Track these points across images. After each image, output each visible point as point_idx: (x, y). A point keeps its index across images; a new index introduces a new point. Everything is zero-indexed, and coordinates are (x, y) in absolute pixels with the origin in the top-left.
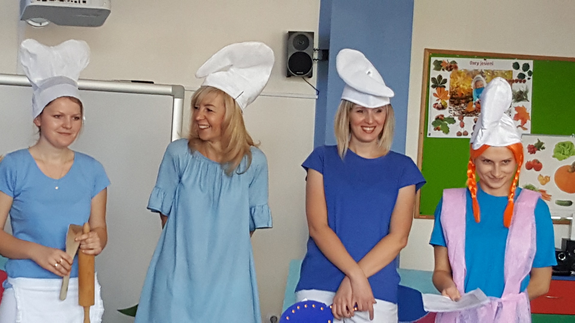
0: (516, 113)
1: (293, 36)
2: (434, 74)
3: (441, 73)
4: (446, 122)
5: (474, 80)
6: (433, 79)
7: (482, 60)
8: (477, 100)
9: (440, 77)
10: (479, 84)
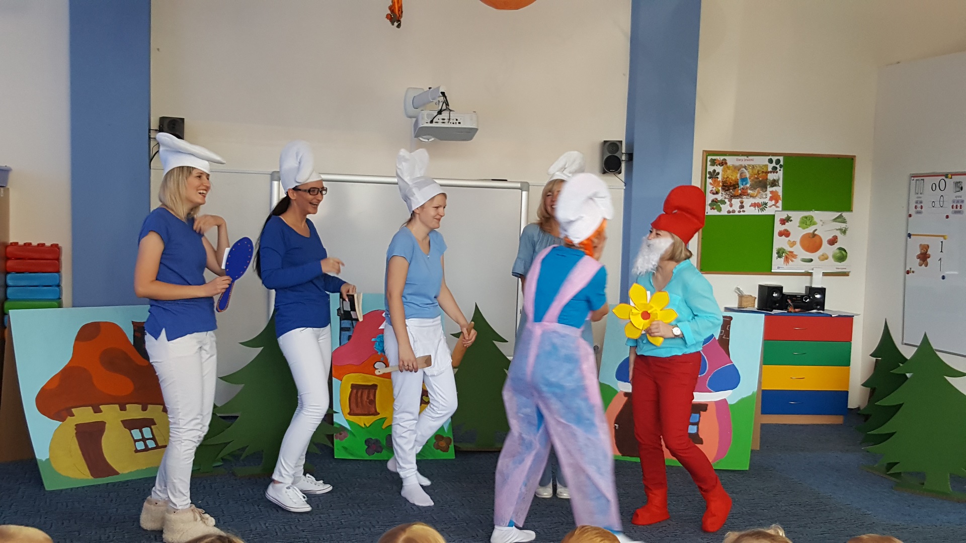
0: (771, 195)
1: (607, 144)
2: (710, 169)
3: (715, 167)
4: (719, 204)
5: (739, 172)
6: (710, 173)
7: (745, 157)
8: (742, 186)
9: (714, 171)
10: (743, 175)
